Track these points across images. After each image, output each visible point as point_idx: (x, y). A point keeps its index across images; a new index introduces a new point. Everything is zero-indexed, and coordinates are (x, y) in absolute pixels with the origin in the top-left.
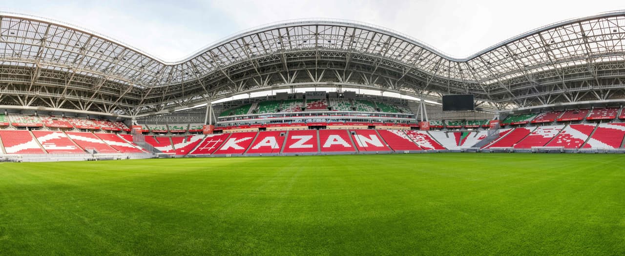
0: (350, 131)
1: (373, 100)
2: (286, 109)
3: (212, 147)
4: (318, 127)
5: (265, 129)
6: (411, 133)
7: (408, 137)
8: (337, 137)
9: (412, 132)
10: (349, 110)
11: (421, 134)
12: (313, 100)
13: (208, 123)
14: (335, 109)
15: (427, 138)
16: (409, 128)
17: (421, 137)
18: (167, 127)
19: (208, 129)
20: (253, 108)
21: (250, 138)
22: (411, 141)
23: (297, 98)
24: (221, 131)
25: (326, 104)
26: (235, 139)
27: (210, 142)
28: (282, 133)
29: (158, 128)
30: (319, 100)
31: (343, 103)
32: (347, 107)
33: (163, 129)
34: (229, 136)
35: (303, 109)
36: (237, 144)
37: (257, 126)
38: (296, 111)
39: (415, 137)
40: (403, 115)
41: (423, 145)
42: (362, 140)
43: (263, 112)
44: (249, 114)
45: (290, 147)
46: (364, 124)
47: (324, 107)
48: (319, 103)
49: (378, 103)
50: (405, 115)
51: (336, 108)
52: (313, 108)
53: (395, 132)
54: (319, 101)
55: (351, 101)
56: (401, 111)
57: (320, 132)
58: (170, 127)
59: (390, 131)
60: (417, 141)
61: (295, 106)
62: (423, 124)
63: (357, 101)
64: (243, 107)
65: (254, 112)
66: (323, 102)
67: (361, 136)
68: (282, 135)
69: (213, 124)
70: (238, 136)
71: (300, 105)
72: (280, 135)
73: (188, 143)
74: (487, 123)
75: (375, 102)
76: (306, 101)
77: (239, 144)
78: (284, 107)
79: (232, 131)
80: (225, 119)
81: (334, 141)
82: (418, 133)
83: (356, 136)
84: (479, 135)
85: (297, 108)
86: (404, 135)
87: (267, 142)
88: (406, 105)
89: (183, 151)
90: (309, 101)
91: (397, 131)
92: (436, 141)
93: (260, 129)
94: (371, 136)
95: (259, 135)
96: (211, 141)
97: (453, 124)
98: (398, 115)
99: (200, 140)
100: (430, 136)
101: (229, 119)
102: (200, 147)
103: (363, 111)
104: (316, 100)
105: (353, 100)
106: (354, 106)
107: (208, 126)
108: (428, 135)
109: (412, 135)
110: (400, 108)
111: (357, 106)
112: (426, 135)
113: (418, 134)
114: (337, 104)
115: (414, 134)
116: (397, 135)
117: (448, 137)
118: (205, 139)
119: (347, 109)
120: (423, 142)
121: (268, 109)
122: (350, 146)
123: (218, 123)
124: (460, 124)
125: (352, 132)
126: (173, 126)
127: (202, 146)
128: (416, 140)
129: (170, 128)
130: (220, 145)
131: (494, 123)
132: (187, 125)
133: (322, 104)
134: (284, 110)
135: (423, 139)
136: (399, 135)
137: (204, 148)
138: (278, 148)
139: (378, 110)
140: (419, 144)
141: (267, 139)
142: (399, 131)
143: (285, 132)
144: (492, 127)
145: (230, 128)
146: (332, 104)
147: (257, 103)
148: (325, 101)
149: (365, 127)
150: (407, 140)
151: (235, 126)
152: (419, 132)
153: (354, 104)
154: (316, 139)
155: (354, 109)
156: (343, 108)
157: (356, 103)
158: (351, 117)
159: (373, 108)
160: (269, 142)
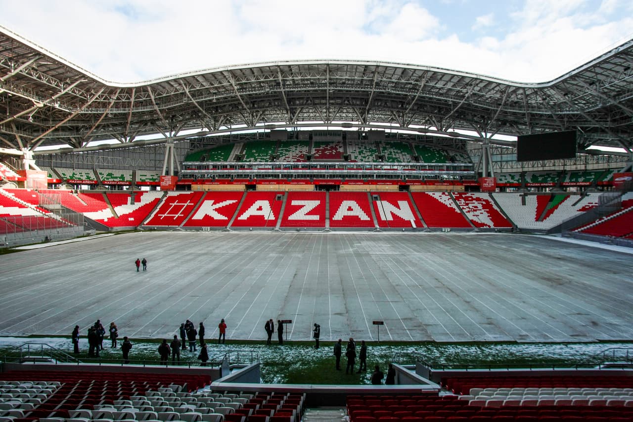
0: (372, 193)
1: (411, 141)
2: (284, 157)
3: (179, 214)
4: (328, 188)
5: (254, 187)
6: (462, 198)
7: (456, 204)
8: (353, 204)
9: (464, 196)
10: (374, 161)
11: (478, 199)
12: (323, 143)
13: (167, 173)
14: (353, 158)
15: (487, 206)
16: (461, 188)
17: (476, 203)
18: (95, 173)
19: (168, 181)
20: (236, 152)
21: (234, 201)
22: (459, 212)
23: (301, 137)
24: (189, 188)
25: (341, 150)
26: (213, 201)
27: (173, 204)
28: (279, 195)
29: (78, 176)
30: (333, 142)
31: (365, 148)
32: (371, 155)
33: (88, 178)
34: (203, 197)
35: (309, 158)
36: (216, 210)
37: (242, 181)
38: (298, 161)
39: (467, 204)
40: (456, 167)
41: (475, 219)
42: (386, 210)
43: (252, 159)
44: (231, 162)
45: (290, 218)
46: (394, 183)
47: (338, 156)
48: (332, 148)
49: (417, 147)
50: (458, 166)
51: (356, 157)
52: (323, 156)
53: (437, 196)
54: (331, 145)
55: (377, 144)
56: (453, 160)
57: (331, 194)
58: (101, 174)
59: (431, 194)
60: (469, 212)
61: (297, 152)
62: (485, 182)
63: (387, 144)
64: (220, 148)
65: (238, 158)
66: (338, 147)
67: (385, 203)
68: (279, 198)
69: (176, 173)
70: (217, 197)
71: (305, 150)
72: (276, 199)
73: (138, 205)
74: (609, 177)
75: (413, 145)
76: (313, 146)
77: (219, 210)
78: (282, 153)
79: (206, 187)
80: (194, 167)
81: (348, 210)
82: (474, 197)
83: (378, 203)
84: (585, 202)
85: (300, 156)
86: (451, 201)
87: (258, 210)
88: (462, 149)
89: (132, 219)
90: (318, 144)
91: (440, 194)
92: (502, 211)
93: (248, 187)
94: (400, 203)
95: (247, 197)
96: (175, 204)
97: (540, 179)
98: (447, 167)
99: (157, 201)
100: (493, 203)
101: (199, 167)
102: (158, 213)
103: (393, 161)
104: (327, 143)
105: (380, 142)
106: (382, 154)
107: (169, 177)
108: (490, 200)
109: (463, 201)
110: (452, 154)
111: (386, 154)
112: (487, 201)
113: (473, 199)
114: (358, 150)
115: (466, 199)
116: (440, 200)
117: (524, 203)
118: (165, 198)
119: (371, 158)
120: (478, 213)
121: (259, 156)
122: (369, 219)
123: (183, 171)
124: (553, 179)
125: (375, 196)
126: (105, 172)
127: (162, 210)
128: (468, 209)
129: (100, 176)
130: (190, 210)
131: (622, 179)
132: (131, 172)
133: (336, 149)
134: (282, 158)
135: (480, 207)
136: (442, 201)
137: (166, 215)
138: (274, 219)
139: (417, 159)
140: (470, 216)
141: (258, 203)
142: (444, 193)
143: (283, 193)
144: (616, 185)
145: (203, 182)
146: (349, 151)
147: (242, 144)
148: (341, 145)
149: (394, 188)
150: (453, 210)
151: (212, 180)
152: (476, 195)
153: (381, 149)
154: (325, 206)
155: (382, 158)
156: (365, 157)
157: (385, 149)
158: (376, 171)
159: (408, 156)
160: (260, 209)
